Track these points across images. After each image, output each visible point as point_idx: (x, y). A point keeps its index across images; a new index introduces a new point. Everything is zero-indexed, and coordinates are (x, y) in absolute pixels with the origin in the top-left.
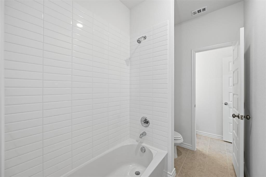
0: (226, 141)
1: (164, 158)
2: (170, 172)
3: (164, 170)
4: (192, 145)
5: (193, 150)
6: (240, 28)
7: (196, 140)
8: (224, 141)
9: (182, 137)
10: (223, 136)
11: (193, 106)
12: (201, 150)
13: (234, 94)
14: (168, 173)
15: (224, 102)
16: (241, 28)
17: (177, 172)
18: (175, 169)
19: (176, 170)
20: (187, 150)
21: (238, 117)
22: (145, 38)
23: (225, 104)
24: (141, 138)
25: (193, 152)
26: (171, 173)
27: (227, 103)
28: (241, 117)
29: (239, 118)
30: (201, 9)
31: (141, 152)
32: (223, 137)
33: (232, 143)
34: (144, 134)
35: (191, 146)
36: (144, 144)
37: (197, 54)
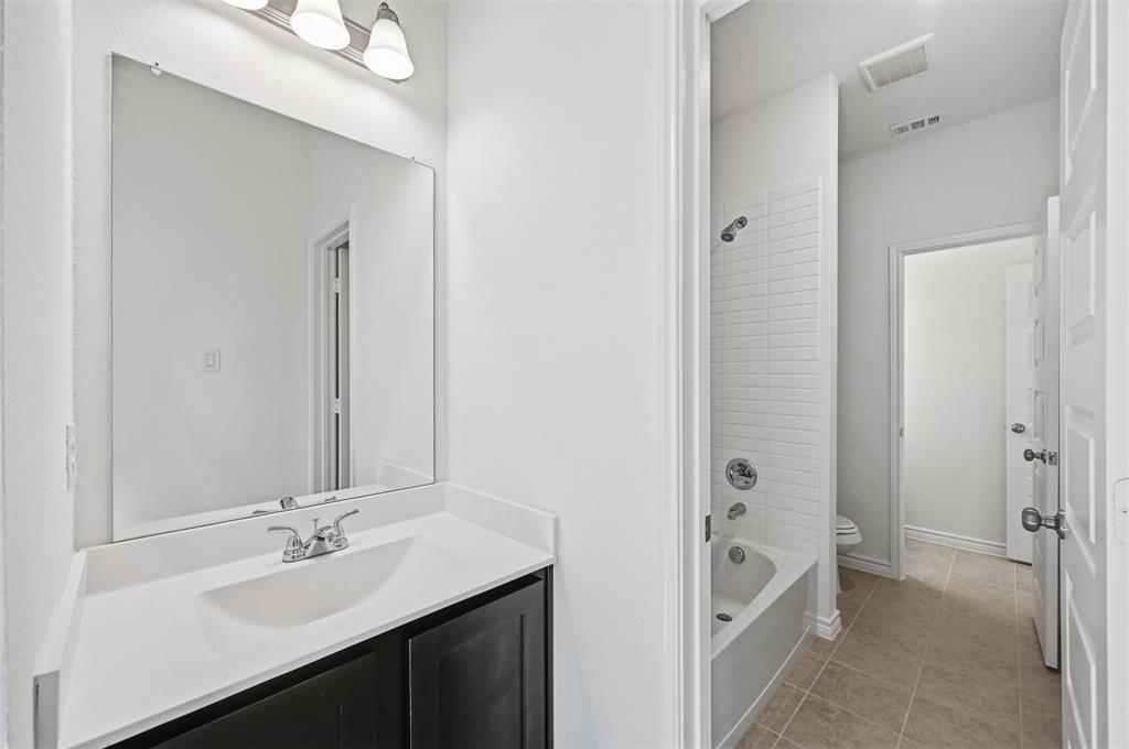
0: (1017, 562)
1: (806, 574)
2: (824, 616)
3: (806, 613)
4: (889, 559)
5: (894, 576)
6: (1047, 200)
7: (904, 553)
8: (1013, 561)
9: (856, 530)
10: (1005, 541)
11: (895, 432)
12: (921, 579)
13: (1036, 393)
14: (819, 618)
15: (1010, 423)
16: (1050, 199)
17: (844, 623)
18: (838, 612)
19: (840, 615)
20: (873, 578)
21: (1042, 457)
22: (742, 222)
23: (1015, 430)
24: (730, 517)
25: (894, 583)
26: (829, 617)
27: (1022, 426)
28: (1050, 458)
29: (1045, 462)
30: (926, 118)
31: (729, 561)
32: (1005, 548)
33: (1030, 565)
34: (738, 510)
35: (888, 563)
36: (738, 541)
37: (908, 259)
